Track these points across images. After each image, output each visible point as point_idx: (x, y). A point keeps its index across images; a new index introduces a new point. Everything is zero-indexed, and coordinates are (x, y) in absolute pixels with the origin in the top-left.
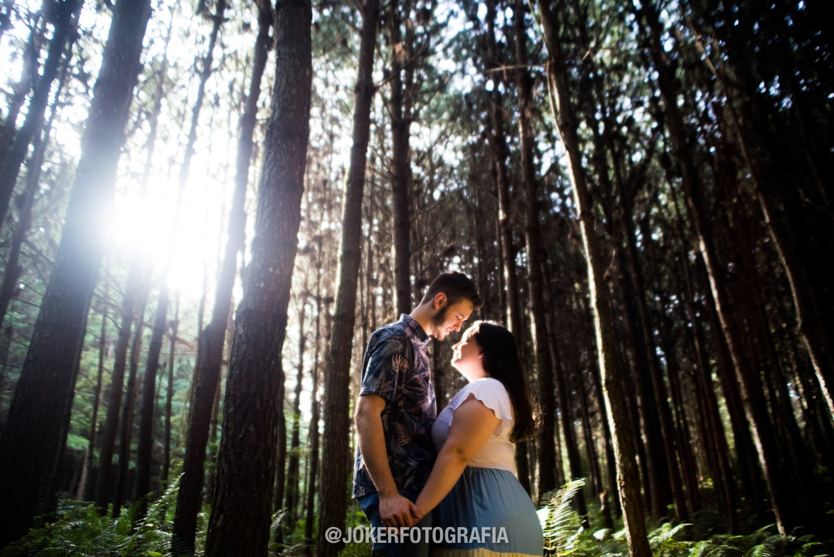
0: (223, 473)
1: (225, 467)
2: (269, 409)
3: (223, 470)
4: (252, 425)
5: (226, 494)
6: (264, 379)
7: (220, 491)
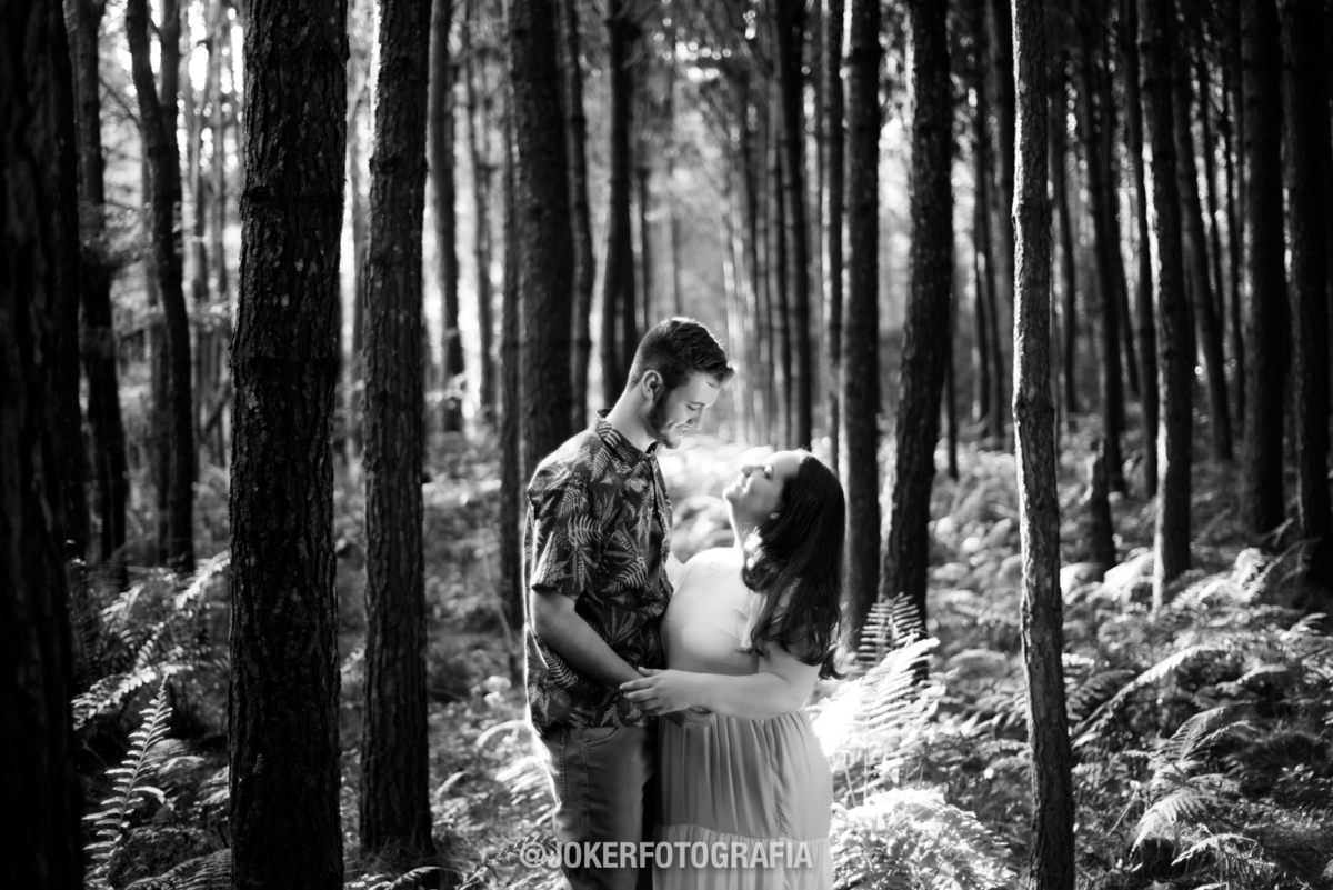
0: (251, 680)
1: (255, 669)
2: (322, 555)
3: (249, 673)
4: (295, 590)
5: (263, 718)
6: (309, 499)
7: (248, 712)
